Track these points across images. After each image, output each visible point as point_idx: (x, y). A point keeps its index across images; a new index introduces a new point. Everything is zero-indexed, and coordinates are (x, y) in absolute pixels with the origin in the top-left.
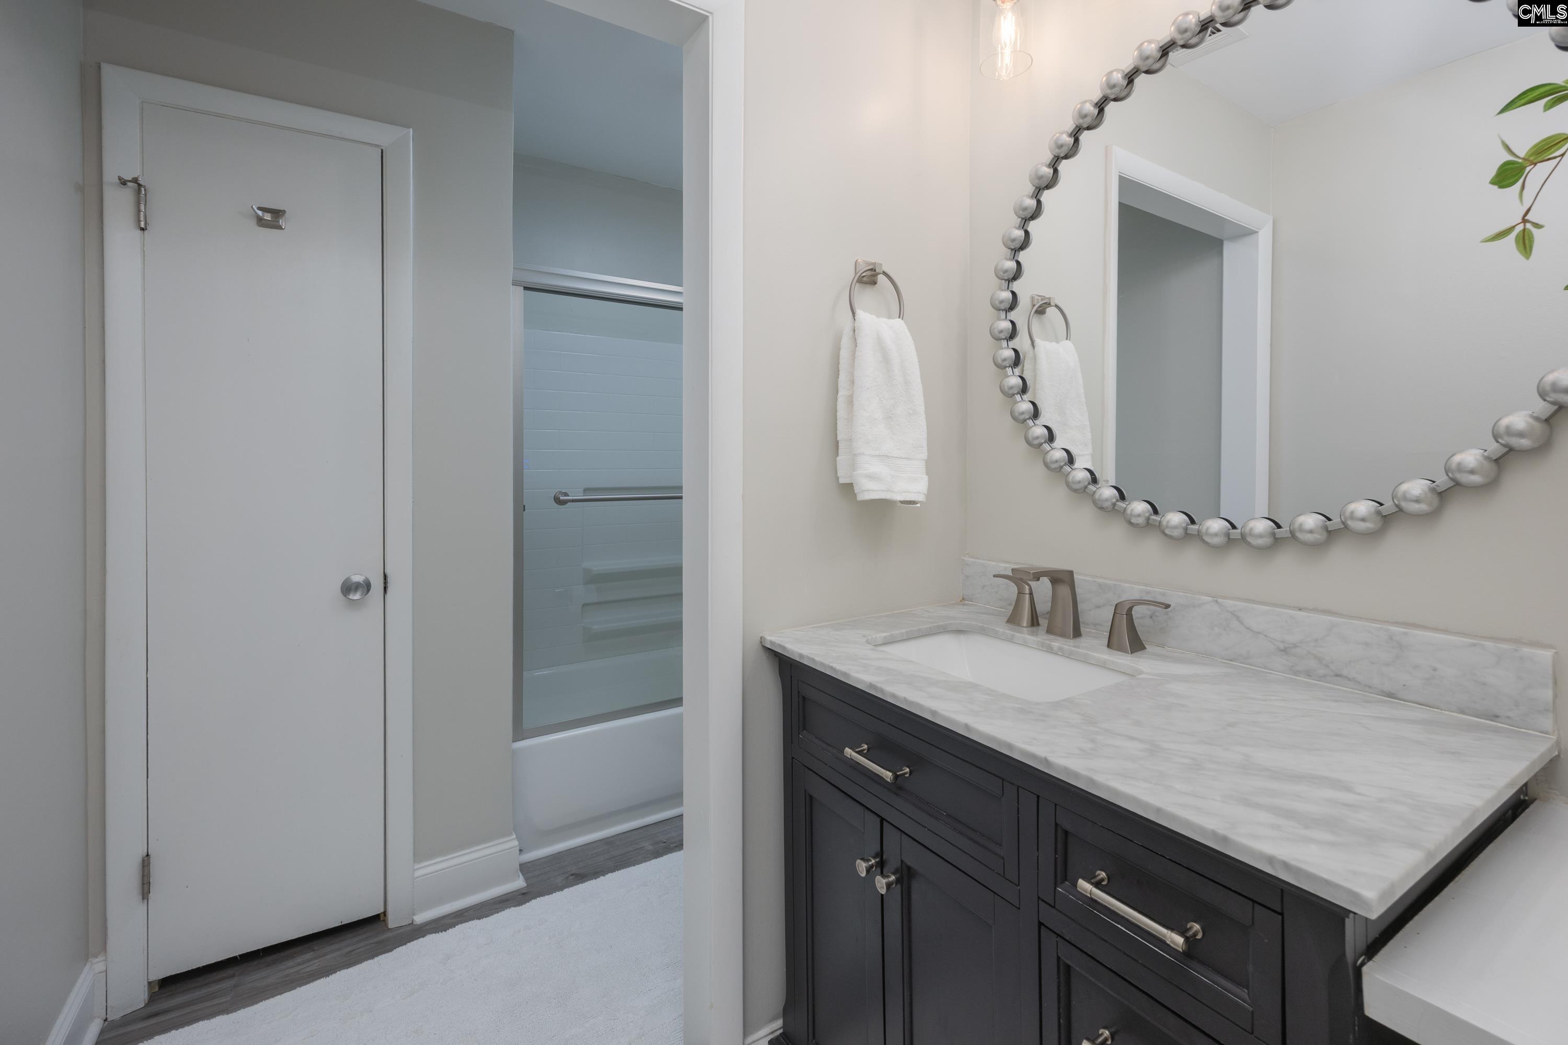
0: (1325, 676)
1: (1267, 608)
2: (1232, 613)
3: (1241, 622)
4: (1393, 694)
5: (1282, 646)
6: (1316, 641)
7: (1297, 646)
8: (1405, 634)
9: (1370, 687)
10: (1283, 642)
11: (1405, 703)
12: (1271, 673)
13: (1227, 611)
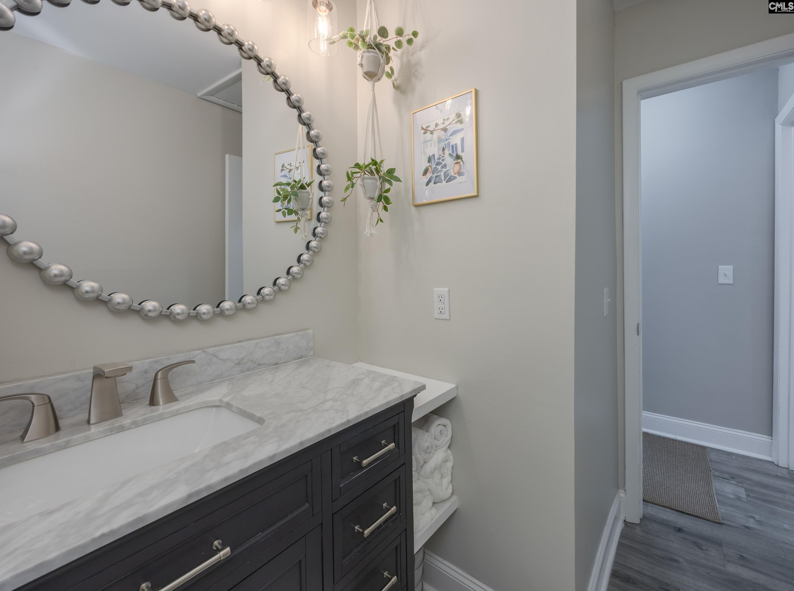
0: (254, 368)
1: (230, 346)
2: (213, 355)
3: (218, 358)
4: (277, 363)
5: (237, 362)
6: (251, 353)
7: (243, 359)
8: (280, 338)
9: (270, 364)
10: (238, 359)
11: (281, 365)
12: (235, 377)
13: (211, 354)
